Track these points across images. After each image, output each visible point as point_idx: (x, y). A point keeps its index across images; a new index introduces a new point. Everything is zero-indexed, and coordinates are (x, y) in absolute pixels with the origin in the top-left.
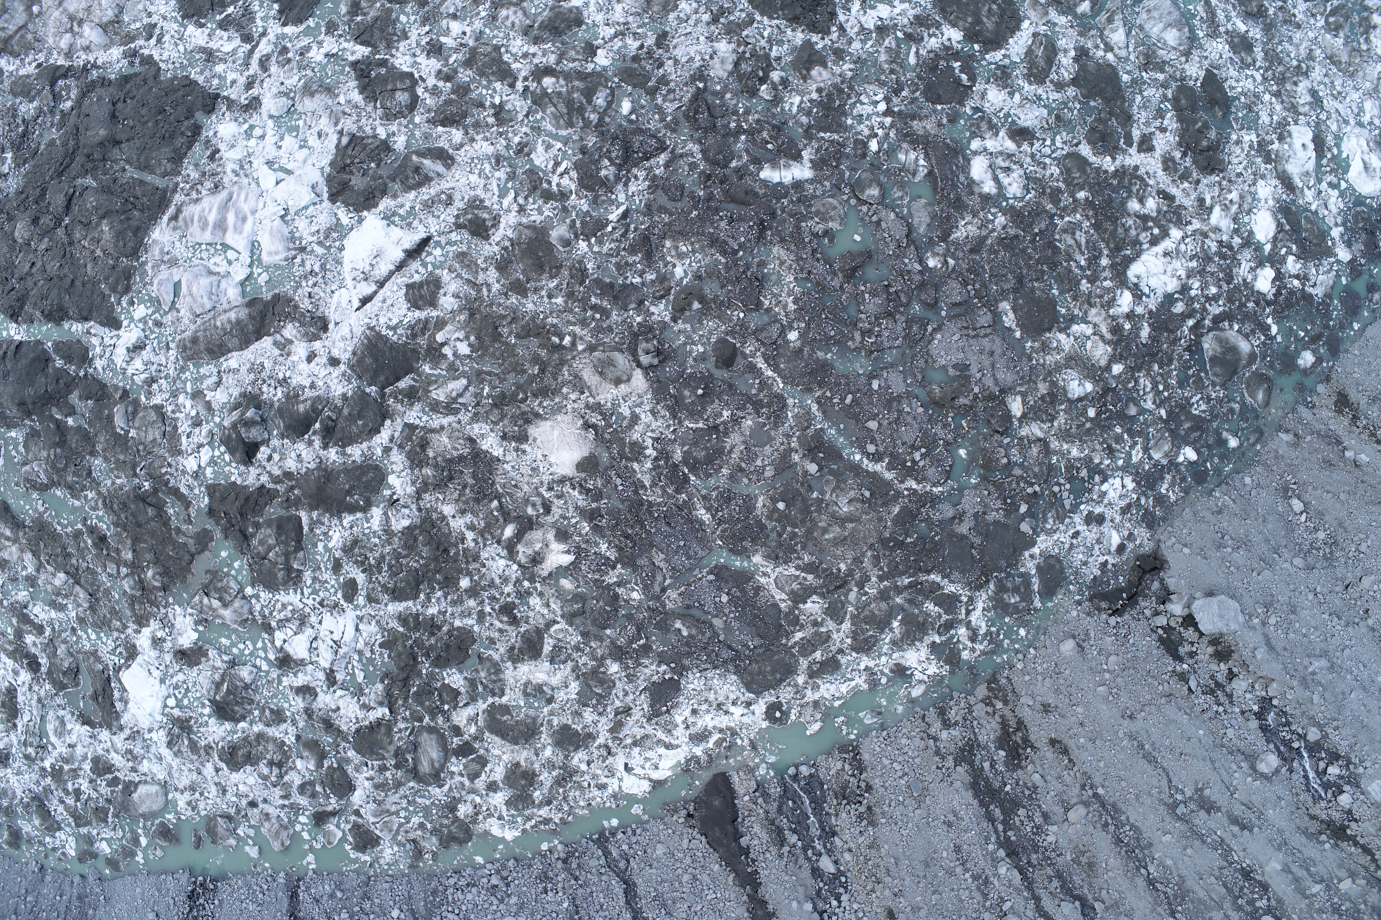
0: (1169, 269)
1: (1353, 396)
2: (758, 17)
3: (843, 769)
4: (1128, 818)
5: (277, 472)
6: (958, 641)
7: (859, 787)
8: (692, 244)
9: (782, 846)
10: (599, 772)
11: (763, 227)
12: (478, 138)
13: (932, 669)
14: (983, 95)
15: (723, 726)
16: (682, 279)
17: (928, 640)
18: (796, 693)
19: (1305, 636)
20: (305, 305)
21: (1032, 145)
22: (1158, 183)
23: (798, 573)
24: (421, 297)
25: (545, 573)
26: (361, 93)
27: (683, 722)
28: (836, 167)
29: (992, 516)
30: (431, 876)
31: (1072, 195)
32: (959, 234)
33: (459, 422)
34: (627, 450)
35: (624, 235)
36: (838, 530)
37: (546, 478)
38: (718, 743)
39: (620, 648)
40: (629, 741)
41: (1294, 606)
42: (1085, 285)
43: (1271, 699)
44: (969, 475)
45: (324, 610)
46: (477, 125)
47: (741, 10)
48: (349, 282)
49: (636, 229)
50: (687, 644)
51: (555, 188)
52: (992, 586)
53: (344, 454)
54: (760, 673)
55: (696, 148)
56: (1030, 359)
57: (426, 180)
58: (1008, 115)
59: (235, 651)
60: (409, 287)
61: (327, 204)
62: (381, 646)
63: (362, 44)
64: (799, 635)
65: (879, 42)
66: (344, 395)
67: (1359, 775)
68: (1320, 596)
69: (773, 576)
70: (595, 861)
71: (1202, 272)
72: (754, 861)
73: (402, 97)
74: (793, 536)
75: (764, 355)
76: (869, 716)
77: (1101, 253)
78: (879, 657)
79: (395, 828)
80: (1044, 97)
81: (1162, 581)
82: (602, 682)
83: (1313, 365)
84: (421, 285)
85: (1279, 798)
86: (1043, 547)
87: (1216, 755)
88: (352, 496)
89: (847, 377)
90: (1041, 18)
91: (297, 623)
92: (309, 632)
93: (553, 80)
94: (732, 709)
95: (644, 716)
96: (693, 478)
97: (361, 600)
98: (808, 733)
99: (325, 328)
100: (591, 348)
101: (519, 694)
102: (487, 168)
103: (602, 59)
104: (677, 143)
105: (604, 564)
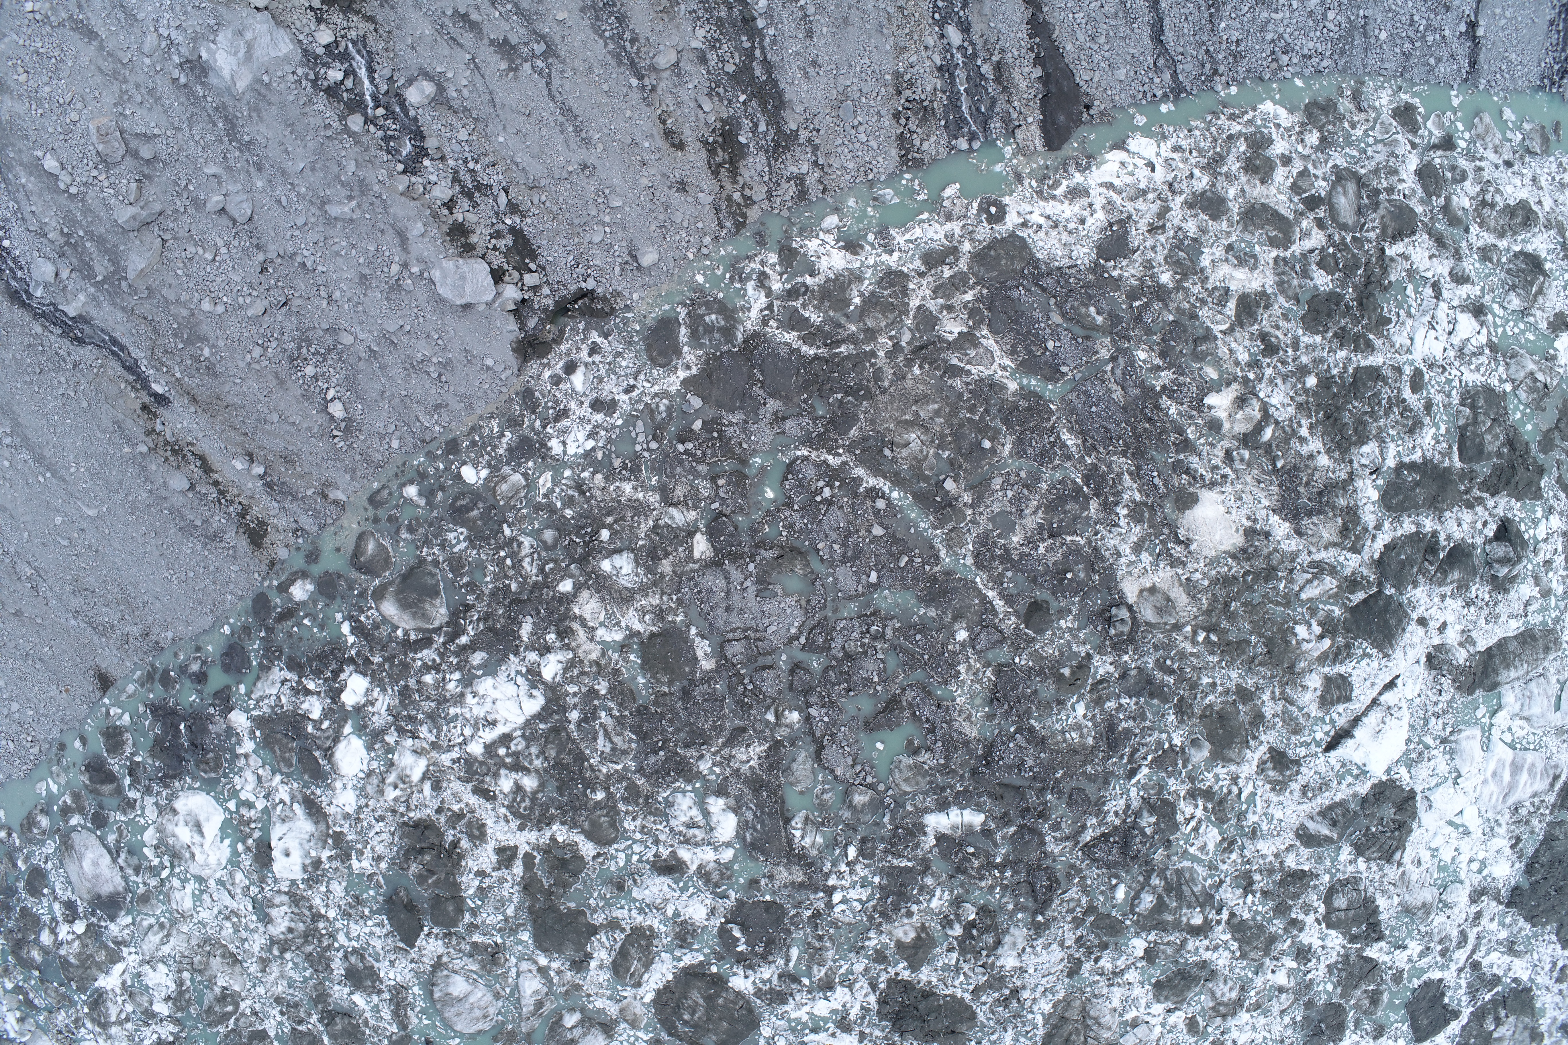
0: (488, 706)
1: (243, 543)
2: (967, 997)
3: (922, 140)
4: (606, 45)
5: (1479, 509)
6: (781, 275)
7: (907, 119)
8: (1065, 741)
9: (999, 63)
10: (1181, 165)
11: (988, 758)
12: (1271, 858)
13: (812, 245)
14: (712, 912)
15: (1052, 203)
16: (1078, 701)
17: (819, 280)
18: (972, 232)
19: (353, 246)
20: (1446, 682)
21: (656, 855)
22: (493, 809)
23: (968, 367)
24: (1339, 688)
25: (1235, 386)
26: (1377, 907)
27: (1095, 211)
28: (897, 828)
29: (737, 417)
30: (1343, 71)
31: (610, 795)
32: (758, 749)
33: (1310, 553)
34: (1147, 515)
35: (1135, 751)
36: (922, 414)
37: (1228, 488)
38: (1057, 184)
39: (1159, 299)
40: (1150, 196)
41: (361, 283)
42: (602, 687)
43: (404, 172)
44: (763, 468)
45: (1441, 362)
46: (1271, 872)
47: (984, 1004)
48: (1404, 705)
49: (1122, 757)
50: (1090, 297)
51: (1200, 803)
52: (740, 336)
53: (1418, 525)
54: (1013, 258)
55: (1053, 848)
56: (679, 602)
57: (1324, 813)
58: (683, 890)
59: (1522, 326)
60: (1348, 699)
61: (1418, 789)
62: (1390, 321)
63: (1371, 960)
64: (969, 296)
65: (832, 971)
66: (1415, 587)
67: (303, 65)
68: (324, 294)
69: (996, 365)
70: (1187, 68)
71: (442, 701)
72: (1031, 49)
73: (1340, 902)
74: (972, 409)
75: (996, 614)
76: (888, 197)
77: (579, 724)
78: (876, 265)
79: (1378, 126)
80: (634, 912)
81: (522, 327)
82: (1178, 263)
83: (291, 582)
84: (1339, 701)
85: (413, 48)
86: (673, 378)
87: (486, 110)
88: (1414, 480)
89: (905, 587)
90: (628, 1005)
91: (1466, 351)
92: (1456, 340)
93: (1192, 922)
94: (1042, 221)
95: (1136, 222)
96: (1079, 480)
97: (1408, 370)
98: (958, 186)
99: (1429, 657)
100: (1177, 627)
101: (1261, 258)
102: (1264, 827)
103: (1138, 945)
104: (1071, 853)
105: (1174, 391)
